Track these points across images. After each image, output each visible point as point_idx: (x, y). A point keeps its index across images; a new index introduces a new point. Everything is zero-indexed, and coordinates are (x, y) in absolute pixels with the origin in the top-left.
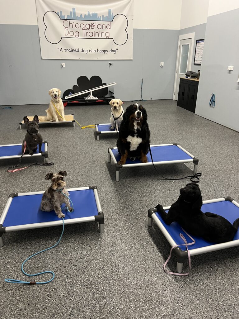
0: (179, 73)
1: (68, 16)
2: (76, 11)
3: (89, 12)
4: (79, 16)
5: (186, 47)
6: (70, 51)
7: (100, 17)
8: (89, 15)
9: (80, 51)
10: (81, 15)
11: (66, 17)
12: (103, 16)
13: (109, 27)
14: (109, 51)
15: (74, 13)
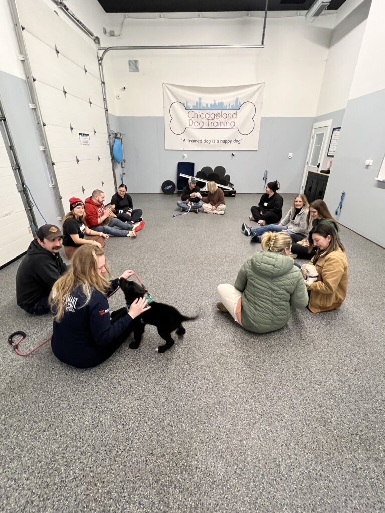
0: (310, 165)
1: (194, 106)
2: (202, 101)
3: (215, 101)
4: (205, 106)
5: (320, 137)
6: (193, 141)
7: (226, 106)
8: (215, 104)
9: (203, 141)
10: (207, 105)
11: (191, 108)
12: (229, 105)
13: (234, 116)
14: (232, 141)
15: (200, 103)
